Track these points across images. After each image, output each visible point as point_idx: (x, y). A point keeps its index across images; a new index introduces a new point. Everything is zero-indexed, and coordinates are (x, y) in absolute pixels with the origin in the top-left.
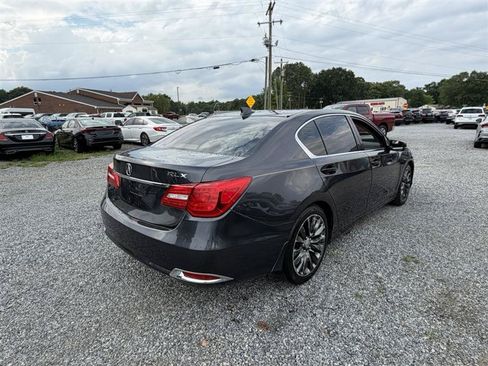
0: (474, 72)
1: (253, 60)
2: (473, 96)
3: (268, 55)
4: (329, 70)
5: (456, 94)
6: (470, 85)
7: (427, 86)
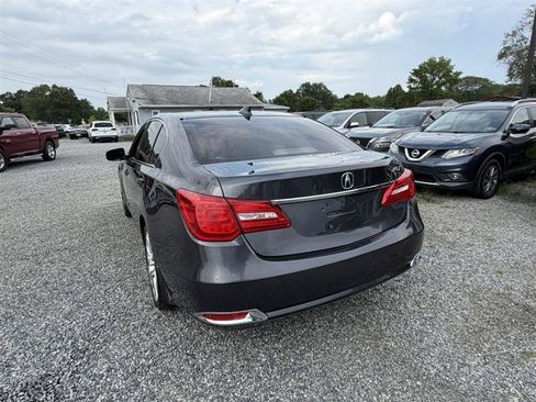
0: (54, 86)
5: (44, 108)
6: (56, 100)
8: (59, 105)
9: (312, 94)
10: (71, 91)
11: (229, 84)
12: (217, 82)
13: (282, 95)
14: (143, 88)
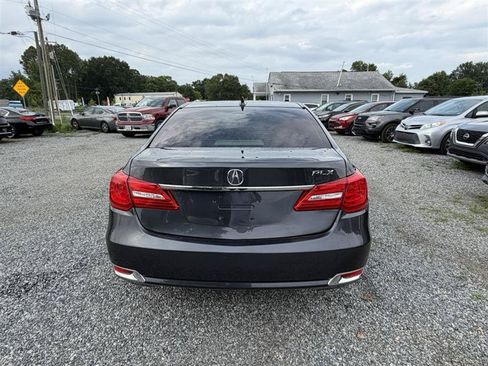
0: (226, 75)
1: (14, 33)
2: (228, 94)
3: (36, 29)
4: (100, 59)
5: (217, 92)
6: (226, 86)
7: (194, 83)
8: (227, 90)
9: (472, 75)
10: (237, 78)
11: (373, 68)
12: (358, 67)
13: (430, 78)
14: (281, 75)
